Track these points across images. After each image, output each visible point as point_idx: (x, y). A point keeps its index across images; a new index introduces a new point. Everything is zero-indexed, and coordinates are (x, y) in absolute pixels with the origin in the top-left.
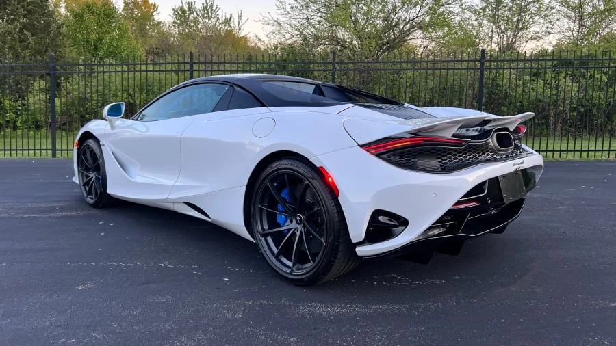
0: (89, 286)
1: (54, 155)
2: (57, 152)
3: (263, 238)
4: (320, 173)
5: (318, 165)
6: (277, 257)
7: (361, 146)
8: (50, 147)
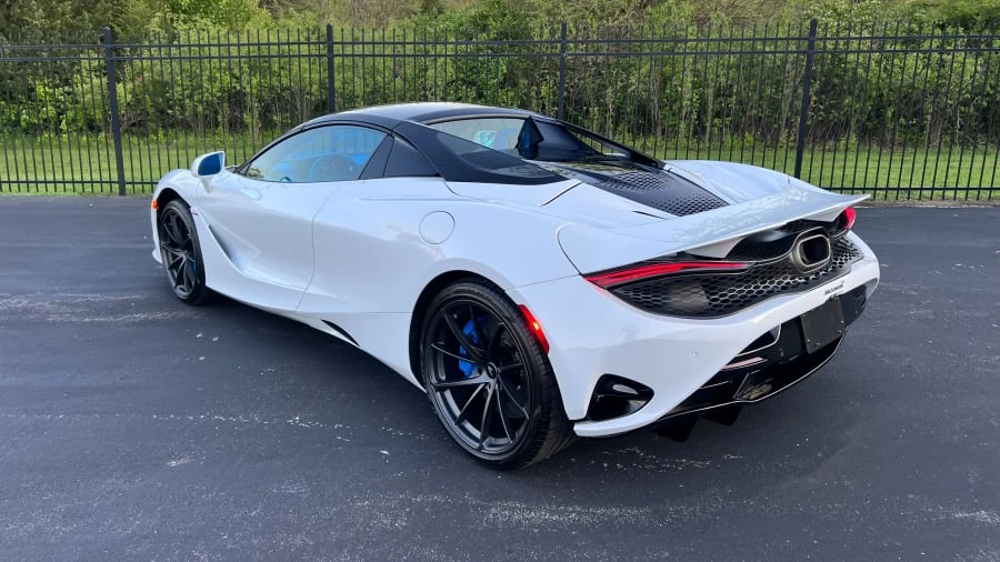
0: (185, 461)
1: (122, 192)
2: (127, 186)
3: (438, 394)
4: (522, 313)
5: (518, 303)
6: (459, 422)
7: (585, 276)
8: (115, 177)
